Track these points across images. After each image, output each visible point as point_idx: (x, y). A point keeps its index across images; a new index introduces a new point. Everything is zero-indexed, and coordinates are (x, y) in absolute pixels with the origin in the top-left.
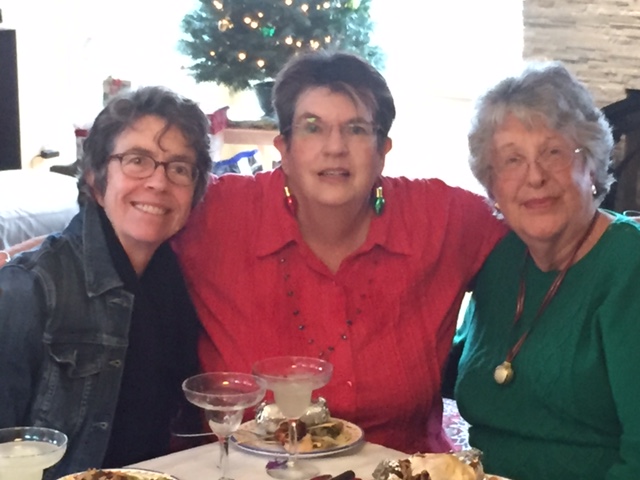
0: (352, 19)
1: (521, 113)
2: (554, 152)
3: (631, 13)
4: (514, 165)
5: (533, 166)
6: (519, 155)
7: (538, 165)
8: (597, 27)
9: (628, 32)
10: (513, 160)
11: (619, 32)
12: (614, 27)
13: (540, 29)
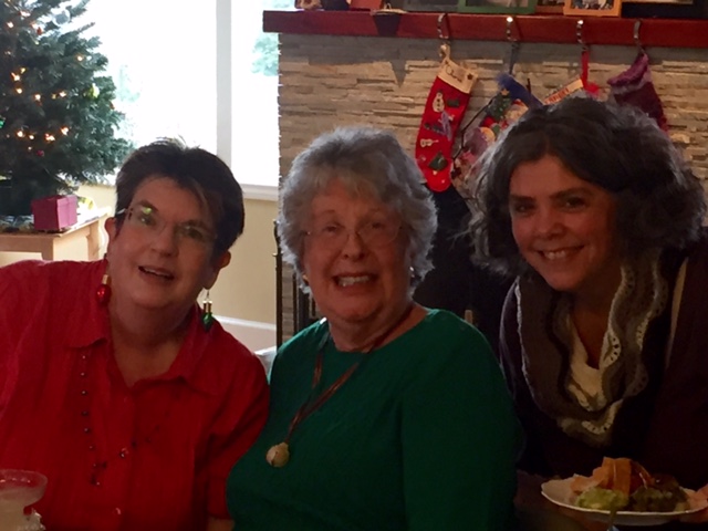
0: (91, 109)
1: (347, 179)
2: (376, 226)
3: (396, 99)
4: (331, 234)
5: (352, 238)
6: (338, 224)
7: (358, 237)
8: (360, 115)
9: (393, 119)
10: (331, 229)
11: (383, 120)
12: (377, 114)
13: (297, 118)
